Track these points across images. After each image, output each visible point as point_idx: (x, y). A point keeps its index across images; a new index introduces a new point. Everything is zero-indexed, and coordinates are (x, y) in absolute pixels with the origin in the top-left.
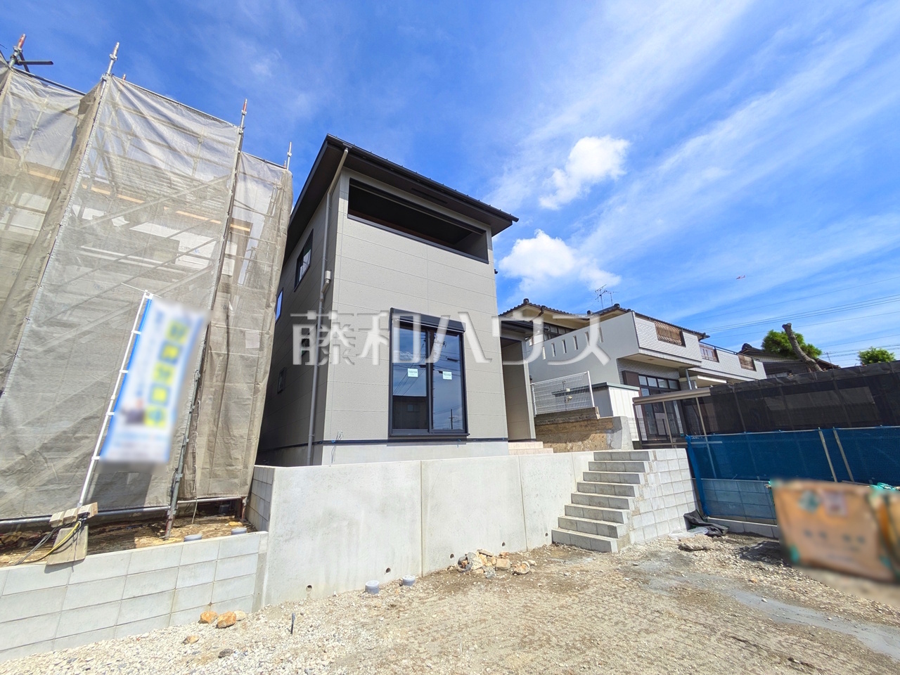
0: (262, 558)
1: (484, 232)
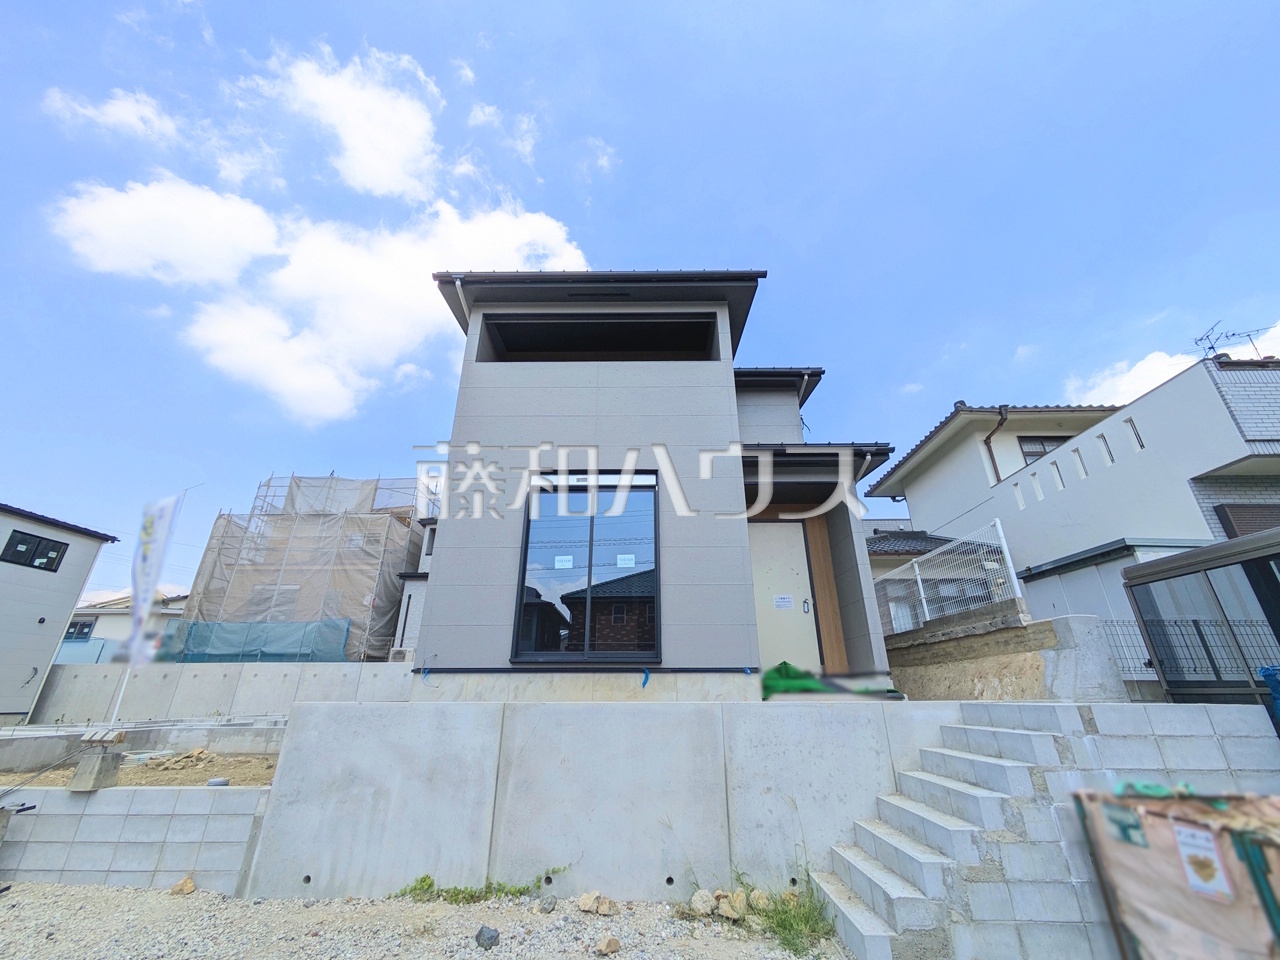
0: (257, 821)
1: (714, 315)
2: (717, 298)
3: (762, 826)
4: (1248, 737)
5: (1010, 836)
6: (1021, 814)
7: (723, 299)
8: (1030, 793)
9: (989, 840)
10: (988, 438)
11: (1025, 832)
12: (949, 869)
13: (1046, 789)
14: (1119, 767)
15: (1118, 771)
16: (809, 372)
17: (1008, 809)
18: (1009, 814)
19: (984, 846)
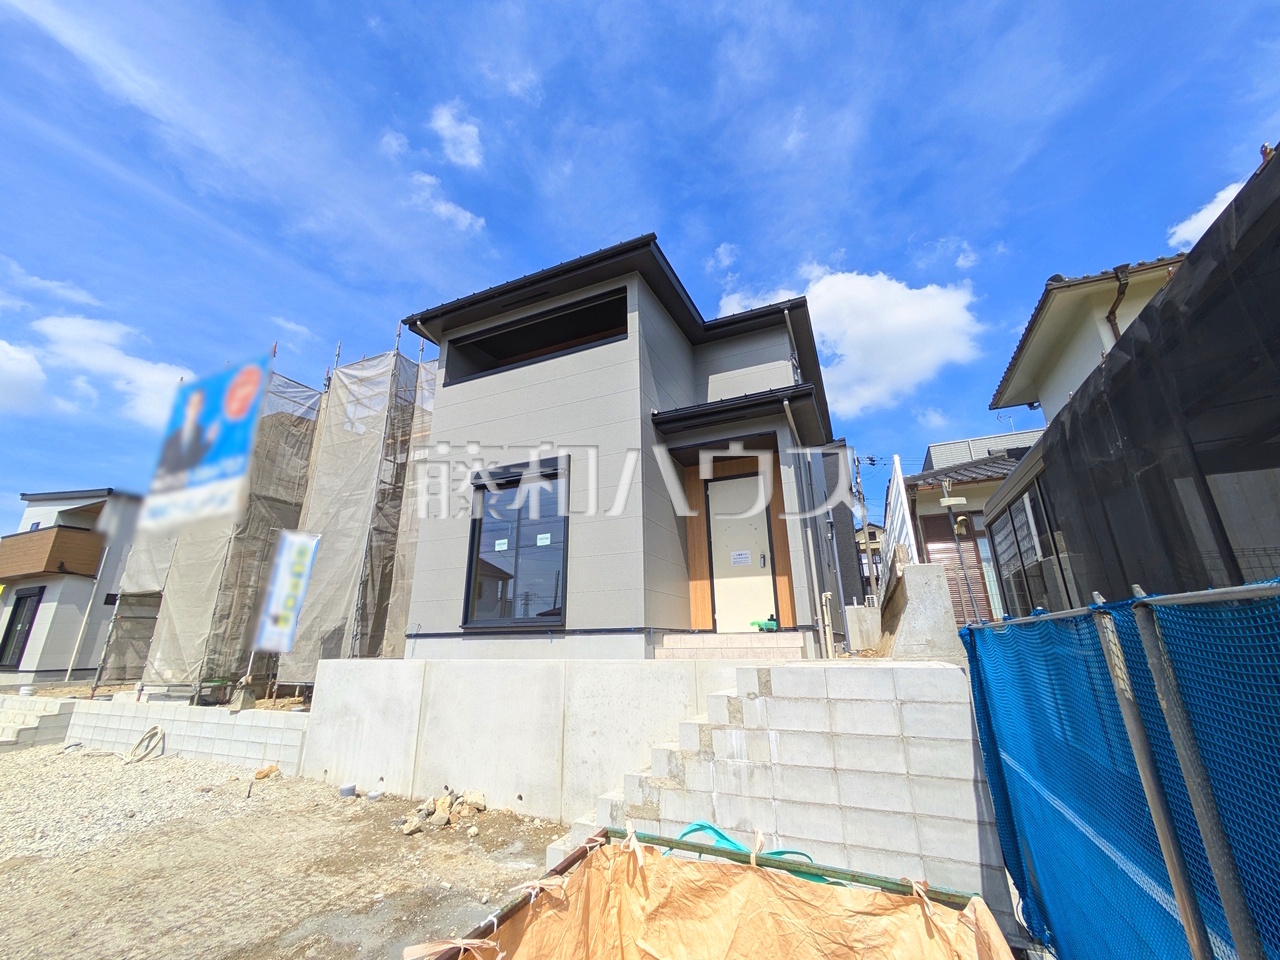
0: (304, 733)
1: (624, 289)
2: (625, 271)
3: (586, 762)
4: (933, 702)
5: (671, 784)
6: (683, 765)
7: (634, 270)
8: (697, 748)
9: (653, 785)
10: (1112, 313)
11: (684, 781)
12: (616, 805)
13: (710, 746)
14: (785, 728)
15: (782, 732)
16: (788, 305)
17: (674, 760)
18: (673, 765)
19: (647, 790)
